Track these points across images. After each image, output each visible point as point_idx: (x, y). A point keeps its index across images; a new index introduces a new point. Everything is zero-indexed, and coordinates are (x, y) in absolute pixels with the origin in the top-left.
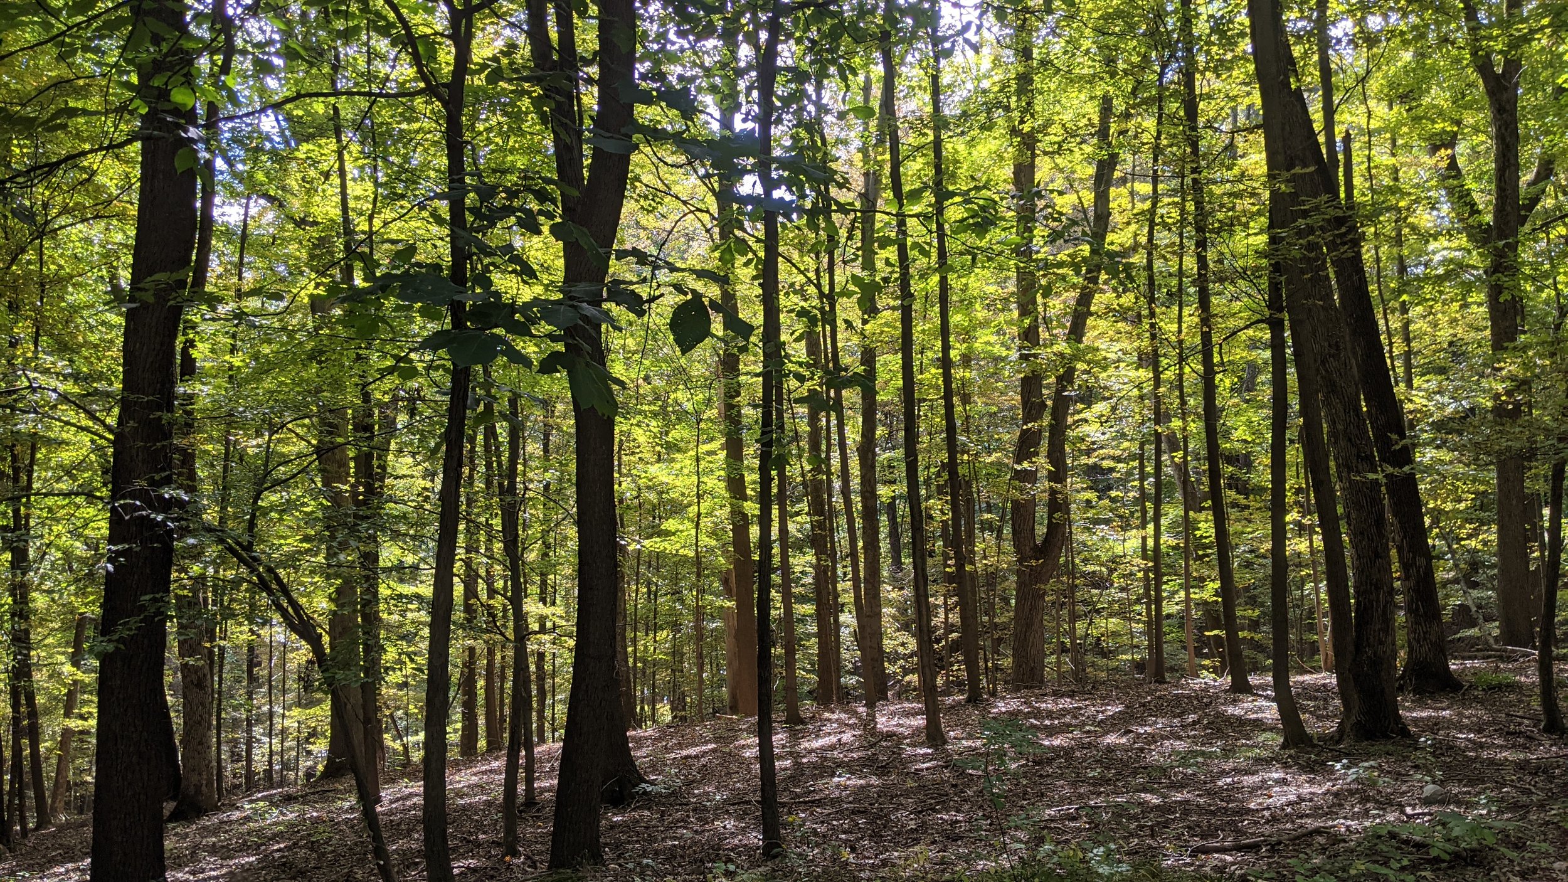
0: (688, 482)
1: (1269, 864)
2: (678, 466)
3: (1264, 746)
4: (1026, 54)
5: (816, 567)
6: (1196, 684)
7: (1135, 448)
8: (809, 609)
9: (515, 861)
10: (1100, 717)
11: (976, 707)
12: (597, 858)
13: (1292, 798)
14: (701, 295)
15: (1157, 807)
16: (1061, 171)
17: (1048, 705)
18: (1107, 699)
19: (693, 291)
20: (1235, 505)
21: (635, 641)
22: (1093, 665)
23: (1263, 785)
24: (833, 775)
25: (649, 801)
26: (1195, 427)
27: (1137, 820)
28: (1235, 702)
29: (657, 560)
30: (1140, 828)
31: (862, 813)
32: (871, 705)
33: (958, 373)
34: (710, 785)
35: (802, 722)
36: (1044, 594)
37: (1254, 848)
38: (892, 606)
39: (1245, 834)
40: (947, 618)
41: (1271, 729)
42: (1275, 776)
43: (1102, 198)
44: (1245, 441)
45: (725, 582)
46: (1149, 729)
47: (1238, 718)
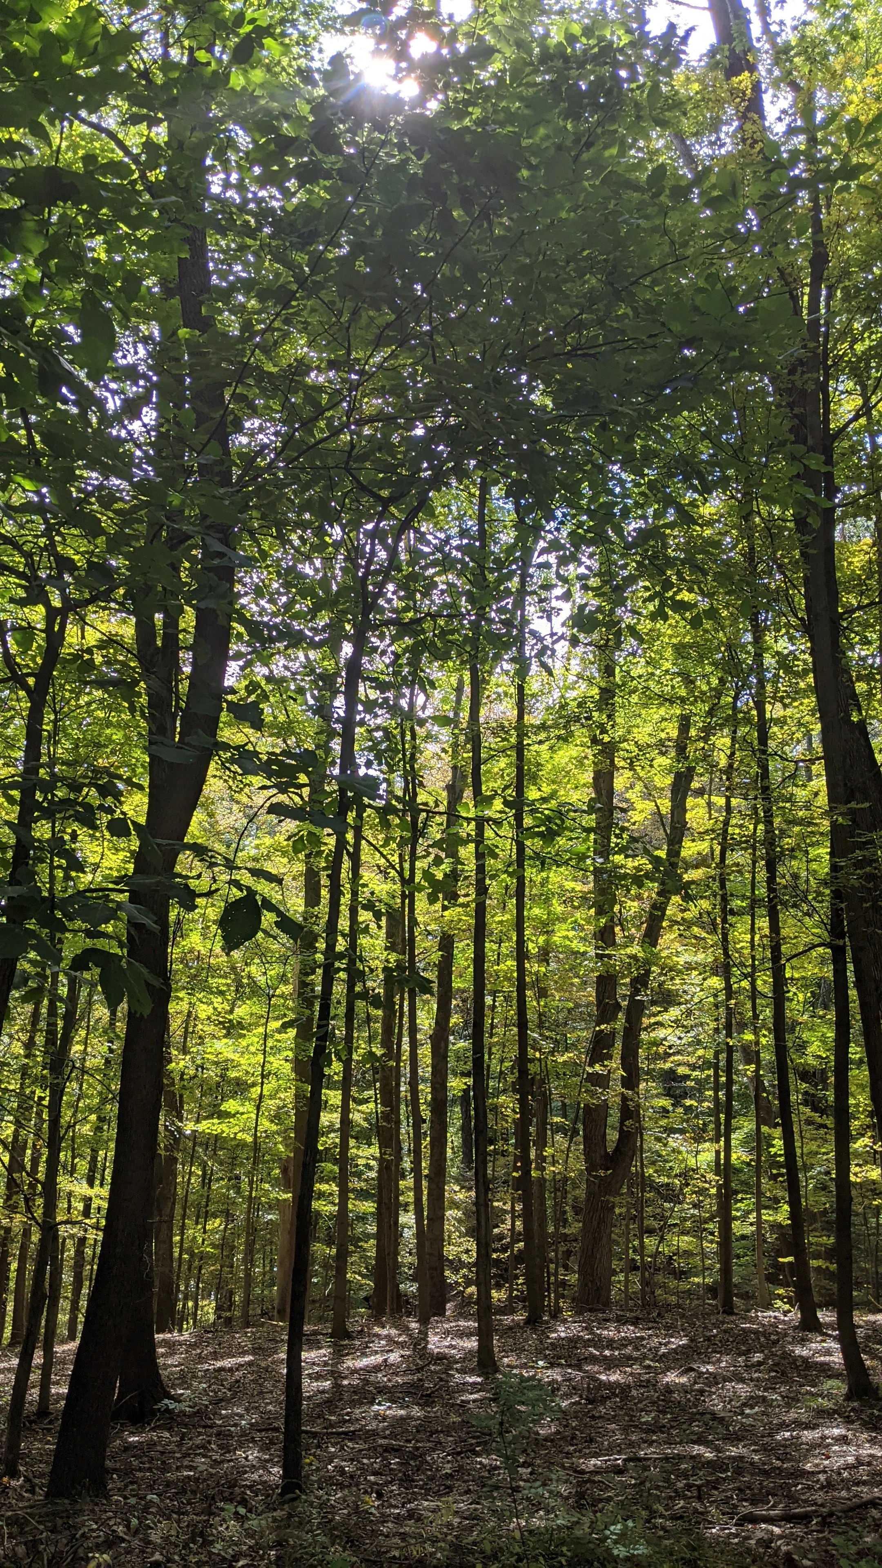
0: (253, 1061)
1: (818, 1540)
2: (244, 1043)
3: (830, 1397)
4: (608, 671)
5: (381, 1160)
6: (766, 1316)
7: (710, 1055)
8: (369, 1207)
9: (13, 1483)
10: (663, 1350)
11: (534, 1330)
12: (100, 1490)
13: (851, 1460)
14: (256, 893)
15: (709, 1463)
16: (640, 779)
17: (610, 1333)
18: (671, 1330)
19: (248, 888)
20: (809, 1122)
21: (183, 1228)
22: (664, 1286)
23: (821, 1443)
24: (372, 1403)
25: (170, 1420)
26: (766, 1040)
27: (686, 1477)
28: (803, 1341)
29: (215, 1142)
30: (689, 1486)
31: (395, 1450)
32: (424, 1321)
33: (533, 967)
34: (238, 1406)
35: (349, 1336)
36: (613, 1207)
37: (803, 1519)
38: (458, 1208)
39: (796, 1501)
40: (513, 1224)
41: (837, 1376)
42: (836, 1432)
43: (679, 808)
44: (820, 1057)
45: (284, 1171)
46: (711, 1368)
47: (805, 1360)
